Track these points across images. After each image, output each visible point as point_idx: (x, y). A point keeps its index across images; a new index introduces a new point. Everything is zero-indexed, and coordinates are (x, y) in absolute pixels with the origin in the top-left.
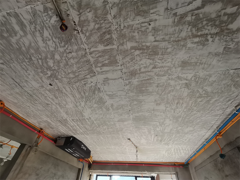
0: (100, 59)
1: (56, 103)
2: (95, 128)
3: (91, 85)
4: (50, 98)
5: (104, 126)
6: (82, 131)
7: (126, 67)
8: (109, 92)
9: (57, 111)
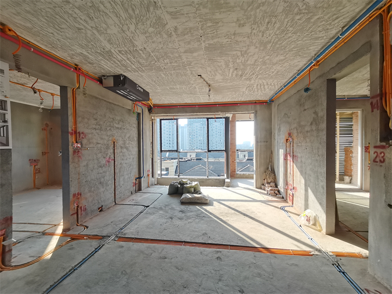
1: (92, 27)
2: (153, 63)
4: (81, 19)
5: (165, 59)
6: (135, 68)
8: (170, 7)
9: (94, 39)
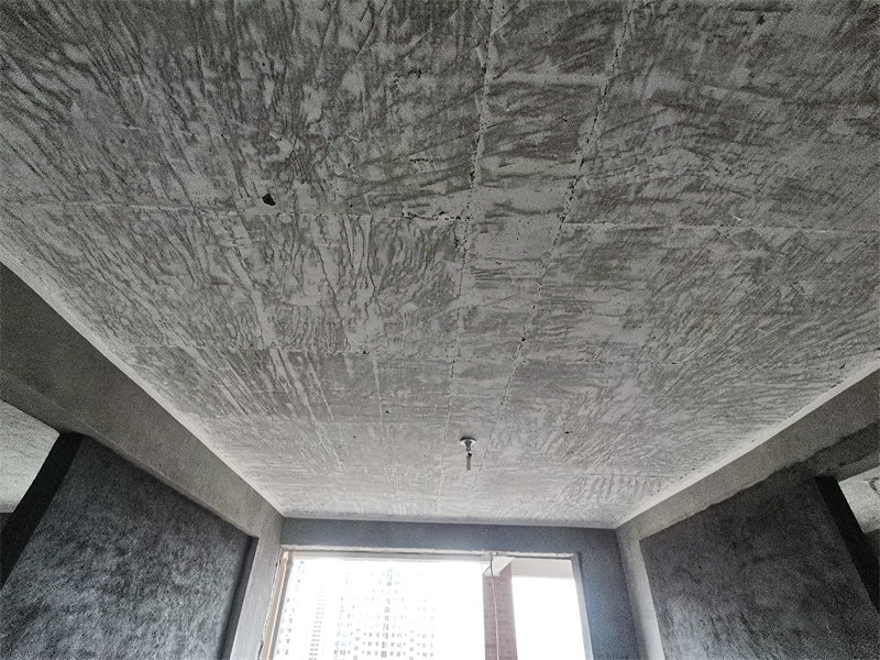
0: (520, 121)
1: (255, 282)
3: (433, 223)
4: (239, 255)
5: (402, 388)
6: (306, 403)
7: (596, 171)
8: (486, 259)
9: (242, 314)
